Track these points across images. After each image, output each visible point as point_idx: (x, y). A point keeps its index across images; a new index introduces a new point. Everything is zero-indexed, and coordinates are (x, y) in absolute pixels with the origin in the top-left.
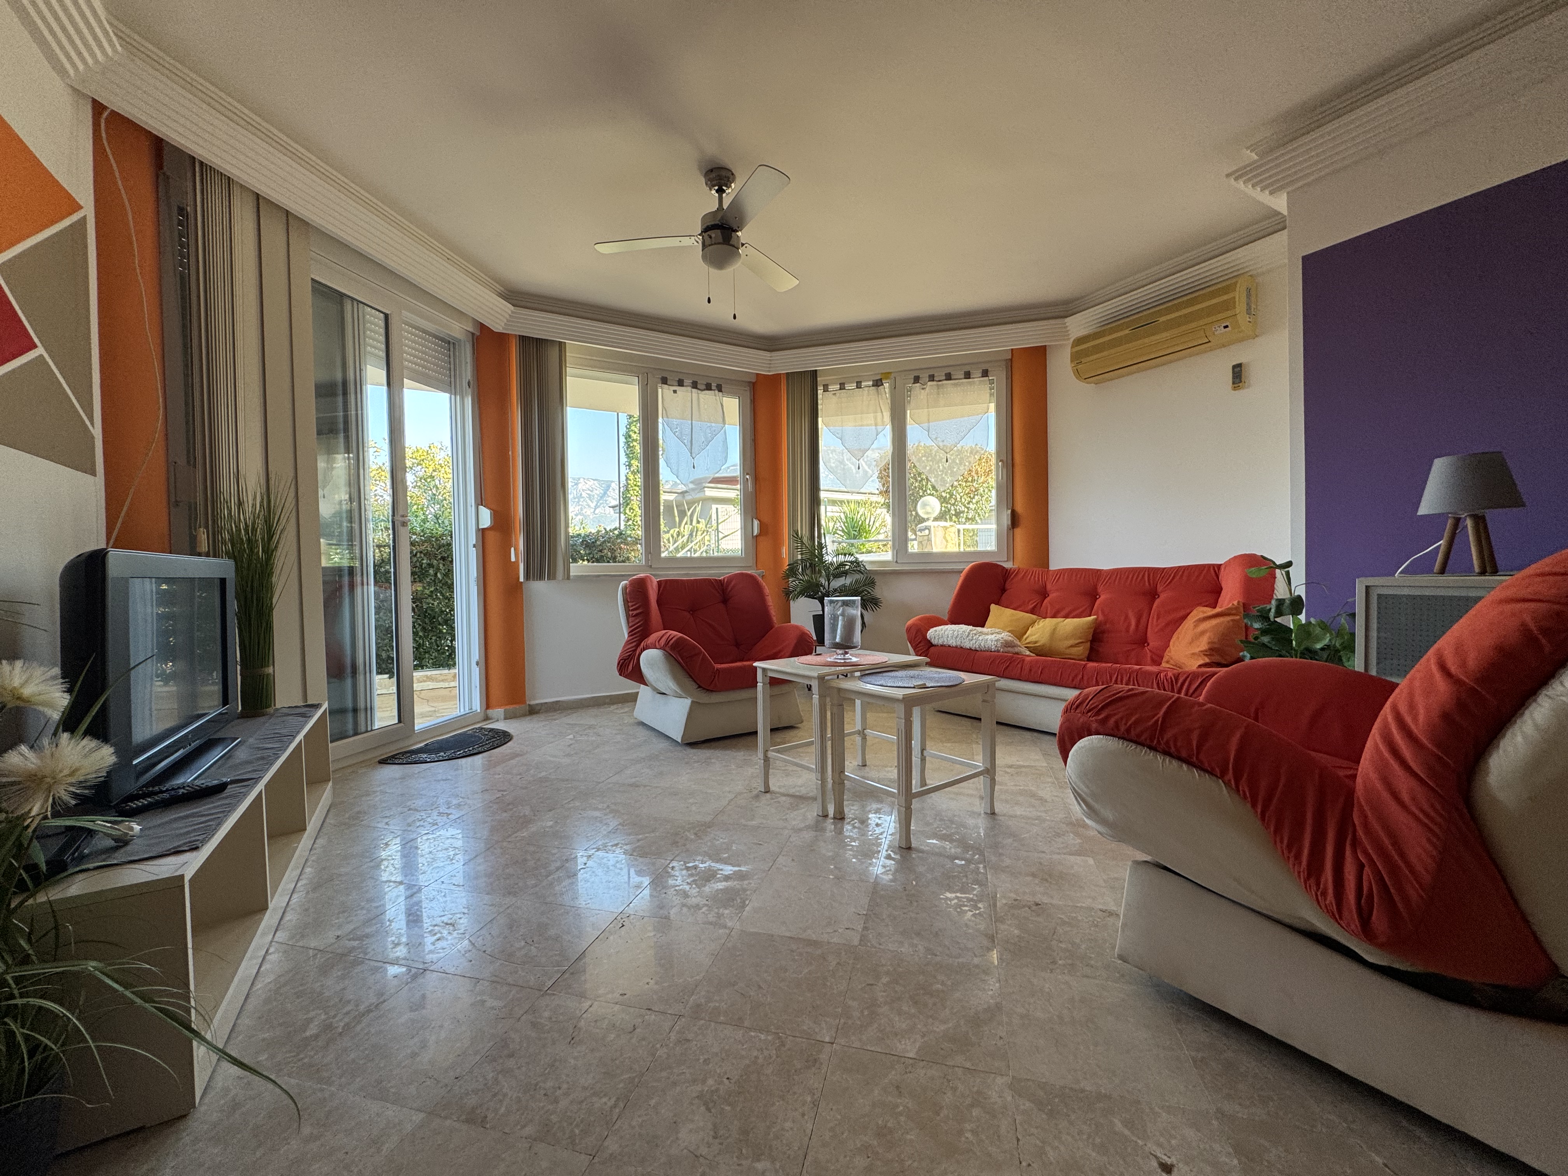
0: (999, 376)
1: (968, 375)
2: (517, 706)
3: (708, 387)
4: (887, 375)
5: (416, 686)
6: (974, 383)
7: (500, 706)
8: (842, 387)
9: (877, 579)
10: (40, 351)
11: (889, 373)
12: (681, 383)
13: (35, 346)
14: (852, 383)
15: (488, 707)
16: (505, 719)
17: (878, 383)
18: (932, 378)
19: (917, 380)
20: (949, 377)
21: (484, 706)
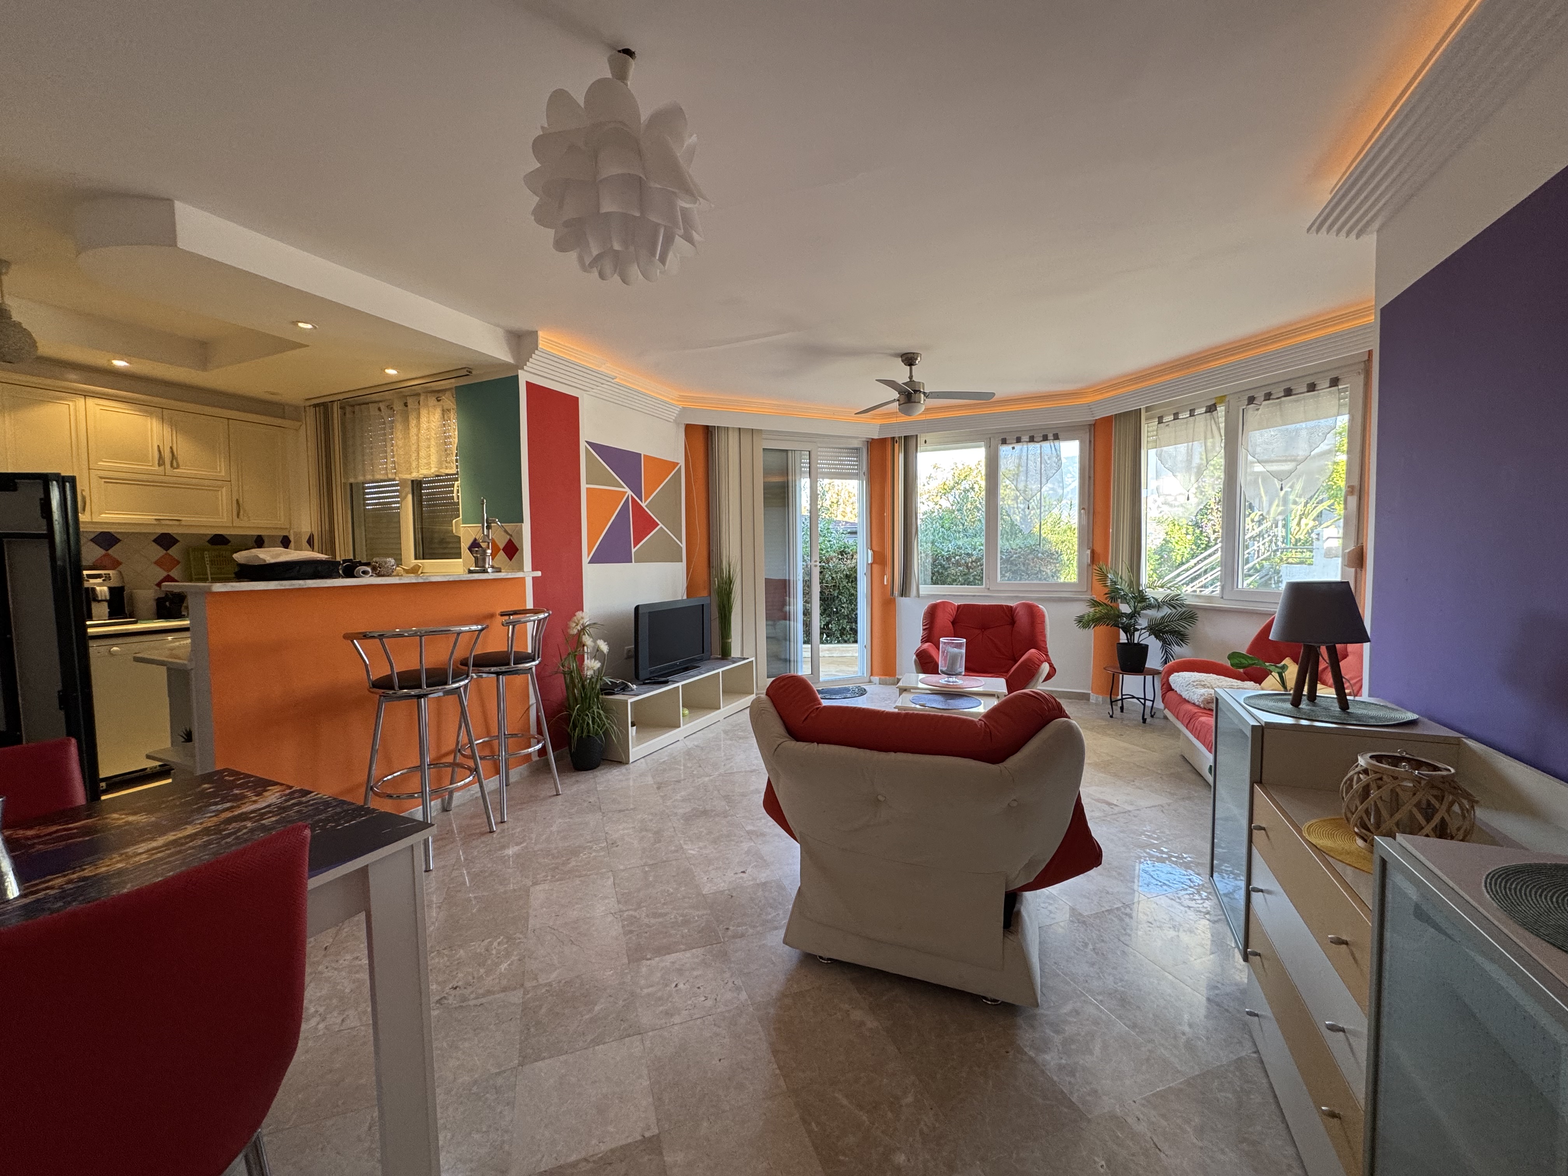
0: (1352, 384)
1: (1312, 387)
2: (887, 677)
3: (1045, 438)
4: (1222, 399)
5: (821, 654)
6: (1318, 396)
7: (878, 675)
8: (1176, 417)
9: (1200, 615)
10: (661, 525)
11: (1225, 396)
12: (1019, 440)
13: (658, 525)
14: (1185, 411)
15: (872, 675)
16: (880, 684)
17: (1211, 409)
18: (1268, 396)
19: (1251, 400)
20: (1288, 392)
21: (869, 673)
